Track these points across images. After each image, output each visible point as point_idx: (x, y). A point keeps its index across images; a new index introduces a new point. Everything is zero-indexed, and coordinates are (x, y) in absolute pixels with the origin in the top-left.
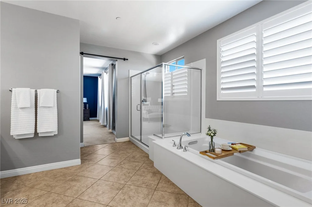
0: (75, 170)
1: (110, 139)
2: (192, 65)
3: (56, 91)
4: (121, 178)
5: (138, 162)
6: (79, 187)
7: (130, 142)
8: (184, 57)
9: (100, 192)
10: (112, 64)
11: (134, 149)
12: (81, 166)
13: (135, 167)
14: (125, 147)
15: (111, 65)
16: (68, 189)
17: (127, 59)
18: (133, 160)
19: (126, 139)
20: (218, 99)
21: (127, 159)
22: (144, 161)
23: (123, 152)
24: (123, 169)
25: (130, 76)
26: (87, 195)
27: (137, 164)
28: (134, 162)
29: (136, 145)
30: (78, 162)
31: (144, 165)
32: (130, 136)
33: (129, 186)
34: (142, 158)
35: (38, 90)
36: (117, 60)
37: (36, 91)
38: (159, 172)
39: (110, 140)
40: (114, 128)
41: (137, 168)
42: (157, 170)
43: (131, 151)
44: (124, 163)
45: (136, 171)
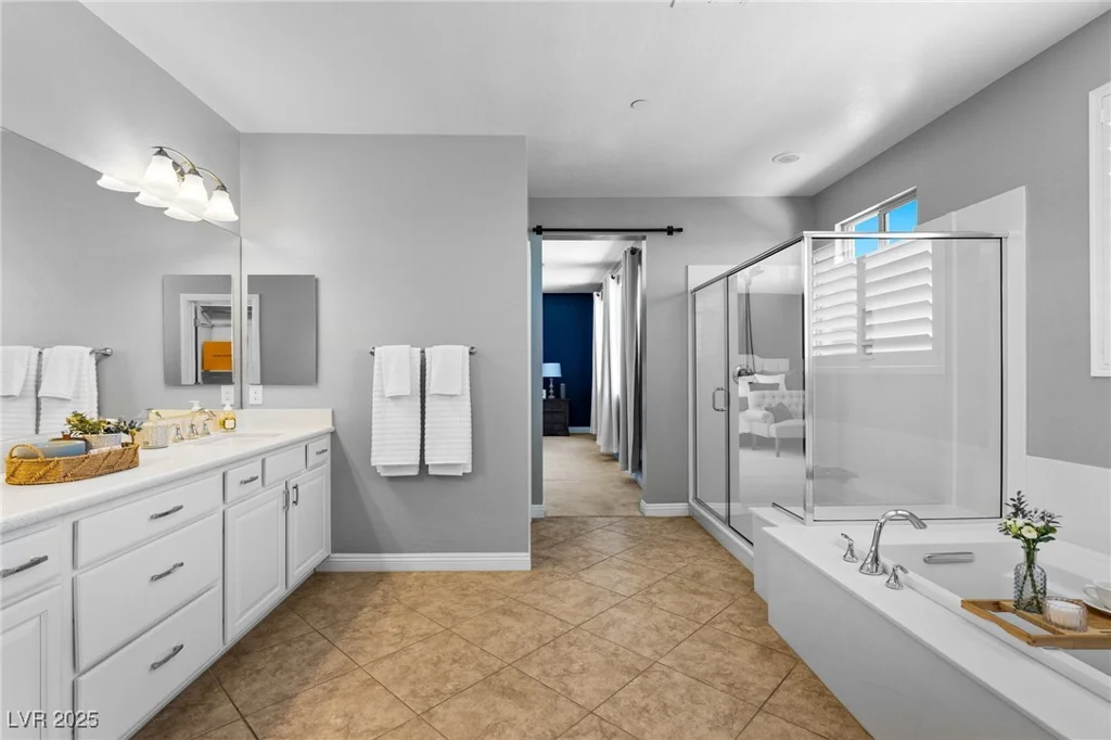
0: (514, 585)
1: (623, 501)
2: (955, 221)
3: (467, 349)
4: (644, 637)
5: (710, 595)
6: (519, 636)
7: (691, 522)
8: (914, 191)
9: (576, 667)
10: (634, 251)
11: (701, 549)
12: (529, 575)
13: (700, 609)
14: (670, 536)
15: (629, 254)
16: (492, 634)
17: (680, 230)
18: (693, 585)
19: (678, 509)
20: (1095, 372)
21: (672, 577)
22: (733, 595)
23: (662, 551)
24: (656, 610)
25: (691, 288)
26: (538, 664)
27: (705, 601)
28: (695, 592)
29: (711, 536)
30: (521, 560)
31: (731, 611)
32: (690, 501)
33: (665, 669)
34: (725, 584)
35: (427, 350)
36: (644, 238)
37: (423, 352)
38: (786, 647)
39: (623, 505)
40: (638, 467)
41: (705, 617)
42: (781, 640)
43: (691, 552)
44: (661, 592)
45: (697, 626)
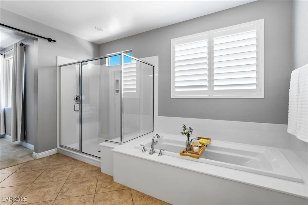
1: (20, 155)
5: (88, 181)
7: (59, 155)
8: (131, 51)
10: (22, 45)
11: (72, 164)
13: (89, 189)
14: (55, 164)
15: (18, 45)
17: (55, 41)
18: (79, 180)
19: (53, 151)
20: (172, 97)
21: (68, 181)
22: (96, 177)
23: (56, 172)
24: (72, 199)
25: (59, 64)
27: (88, 184)
28: (82, 182)
29: (71, 158)
31: (99, 183)
32: (58, 147)
34: (90, 174)
36: (37, 39)
38: (124, 187)
39: (21, 157)
40: (24, 138)
41: (93, 191)
42: (121, 185)
43: (69, 167)
44: (68, 189)
45: (93, 196)
